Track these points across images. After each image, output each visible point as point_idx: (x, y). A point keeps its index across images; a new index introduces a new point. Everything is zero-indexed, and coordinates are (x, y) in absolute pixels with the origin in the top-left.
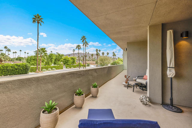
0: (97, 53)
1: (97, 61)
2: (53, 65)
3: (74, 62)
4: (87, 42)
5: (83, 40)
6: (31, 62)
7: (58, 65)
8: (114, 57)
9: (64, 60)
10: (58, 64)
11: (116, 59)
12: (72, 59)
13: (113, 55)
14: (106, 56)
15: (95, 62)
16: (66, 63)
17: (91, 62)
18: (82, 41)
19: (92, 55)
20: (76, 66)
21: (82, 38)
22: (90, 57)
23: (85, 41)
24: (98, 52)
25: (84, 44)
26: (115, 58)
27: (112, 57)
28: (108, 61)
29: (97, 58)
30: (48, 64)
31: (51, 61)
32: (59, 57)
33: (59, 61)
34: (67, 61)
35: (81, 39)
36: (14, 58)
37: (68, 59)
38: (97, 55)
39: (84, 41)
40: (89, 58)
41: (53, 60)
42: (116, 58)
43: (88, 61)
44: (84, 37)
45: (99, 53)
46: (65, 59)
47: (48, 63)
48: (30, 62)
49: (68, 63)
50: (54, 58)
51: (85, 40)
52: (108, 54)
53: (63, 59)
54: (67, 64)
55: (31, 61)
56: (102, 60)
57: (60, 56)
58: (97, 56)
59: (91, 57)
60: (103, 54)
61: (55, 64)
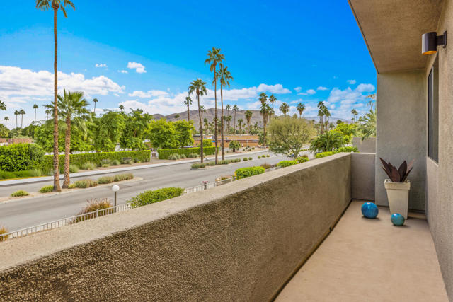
0: (264, 105)
1: (264, 134)
2: (118, 149)
3: (185, 138)
4: (228, 70)
5: (212, 62)
6: (48, 142)
7: (136, 150)
8: (321, 119)
9: (153, 131)
10: (134, 144)
11: (332, 126)
12: (180, 127)
13: (321, 114)
14: (295, 116)
15: (256, 138)
16: (161, 140)
17: (246, 137)
18: (209, 65)
19: (248, 115)
20: (194, 151)
21: (209, 57)
22: (240, 121)
23: (221, 65)
24: (268, 102)
25: (215, 78)
26: (327, 123)
27: (318, 120)
28: (301, 133)
29: (265, 122)
30: (103, 146)
31: (112, 137)
32: (137, 122)
33: (136, 136)
34: (162, 136)
35: (208, 60)
36: (18, 129)
37: (165, 130)
38: (265, 112)
39: (218, 68)
40: (237, 123)
41: (119, 134)
42: (330, 122)
43: (237, 133)
44: (215, 53)
45: (271, 107)
46: (157, 130)
47: (103, 141)
48: (45, 139)
49: (167, 143)
50: (122, 125)
51: (218, 63)
52: (301, 108)
53: (150, 128)
54: (165, 147)
55: (48, 138)
56: (278, 130)
57: (139, 119)
58: (265, 117)
59: (245, 121)
60: (285, 109)
61: (124, 144)
